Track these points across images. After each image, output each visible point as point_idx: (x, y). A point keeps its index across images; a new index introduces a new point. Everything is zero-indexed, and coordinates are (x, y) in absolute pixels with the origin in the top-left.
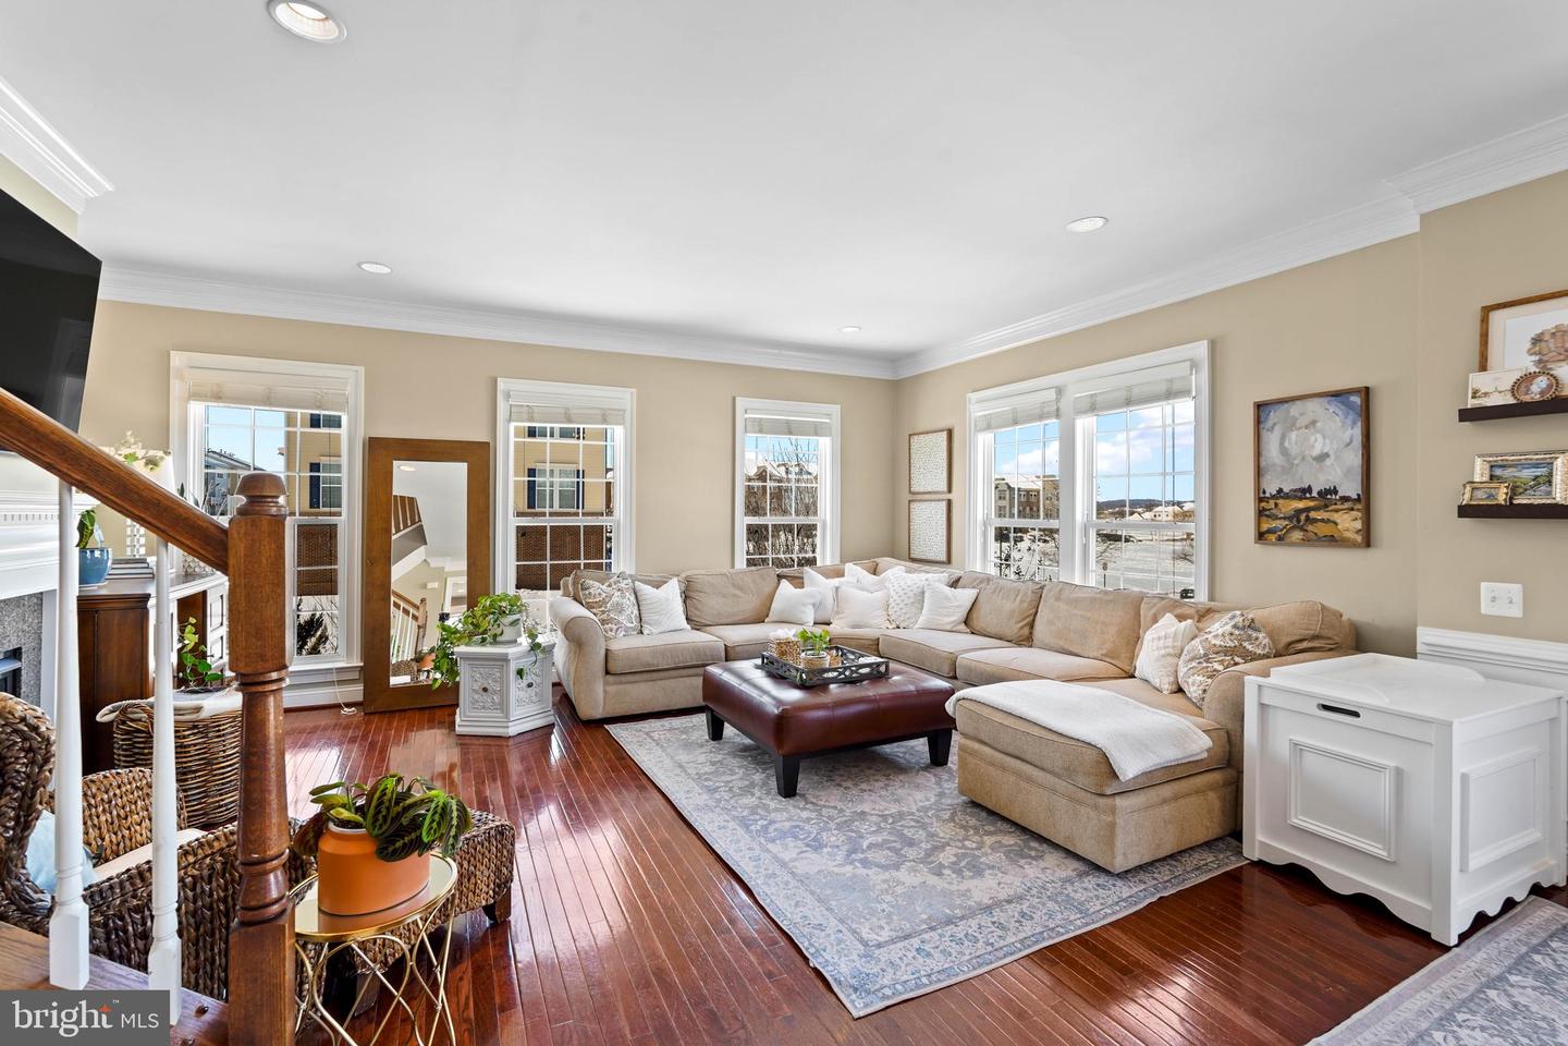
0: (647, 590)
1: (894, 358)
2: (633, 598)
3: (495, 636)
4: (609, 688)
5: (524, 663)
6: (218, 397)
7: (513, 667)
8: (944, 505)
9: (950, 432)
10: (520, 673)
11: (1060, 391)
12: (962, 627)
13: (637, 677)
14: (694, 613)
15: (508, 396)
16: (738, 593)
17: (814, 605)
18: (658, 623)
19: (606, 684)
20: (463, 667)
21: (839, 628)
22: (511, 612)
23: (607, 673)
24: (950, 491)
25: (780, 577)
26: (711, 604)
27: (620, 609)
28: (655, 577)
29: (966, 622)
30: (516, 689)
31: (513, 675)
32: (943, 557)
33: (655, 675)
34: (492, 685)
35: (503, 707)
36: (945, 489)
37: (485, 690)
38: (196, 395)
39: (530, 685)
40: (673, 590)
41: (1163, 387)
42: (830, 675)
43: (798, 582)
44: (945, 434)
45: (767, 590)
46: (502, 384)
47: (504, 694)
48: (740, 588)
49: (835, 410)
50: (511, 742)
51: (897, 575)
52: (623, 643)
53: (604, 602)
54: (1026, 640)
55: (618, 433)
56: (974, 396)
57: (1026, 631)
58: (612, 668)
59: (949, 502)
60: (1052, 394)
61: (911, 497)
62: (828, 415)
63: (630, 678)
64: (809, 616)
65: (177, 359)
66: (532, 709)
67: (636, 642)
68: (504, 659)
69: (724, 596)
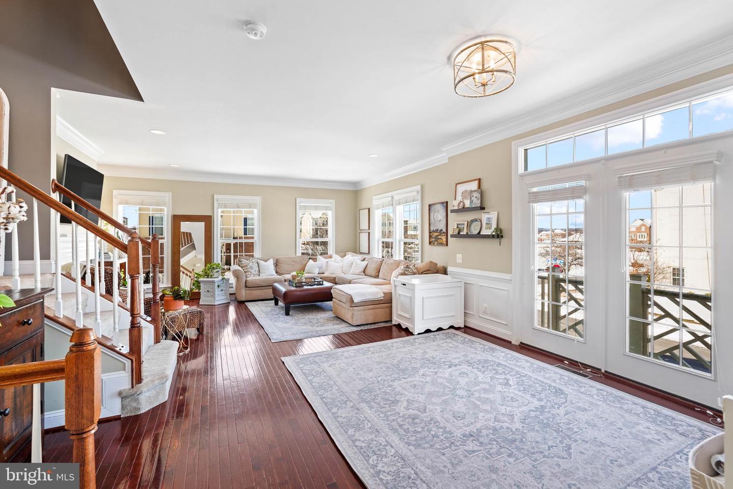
0: (261, 263)
1: (355, 184)
2: (256, 265)
3: (211, 276)
4: (247, 292)
5: (219, 283)
6: (127, 203)
7: (216, 284)
8: (368, 233)
9: (369, 209)
10: (218, 286)
11: (392, 197)
12: (363, 273)
13: (256, 288)
14: (278, 270)
15: (218, 200)
16: (294, 263)
17: (319, 267)
18: (265, 272)
19: (246, 290)
20: (202, 285)
21: (326, 275)
22: (216, 268)
23: (246, 287)
24: (369, 229)
25: (310, 258)
26: (284, 267)
27: (252, 268)
28: (266, 258)
29: (364, 272)
30: (217, 291)
31: (216, 287)
32: (368, 252)
33: (261, 288)
34: (210, 290)
35: (213, 296)
36: (368, 228)
37: (208, 291)
38: (121, 203)
39: (222, 290)
40: (271, 263)
41: (412, 199)
42: (304, 284)
43: (315, 260)
44: (367, 210)
45: (304, 263)
46: (216, 197)
47: (214, 292)
48: (294, 262)
49: (333, 201)
50: (216, 307)
51: (350, 257)
52: (251, 278)
53: (246, 266)
54: (377, 276)
55: (255, 211)
56: (375, 197)
57: (377, 274)
58: (247, 286)
59: (369, 233)
60: (390, 199)
61: (360, 231)
62: (331, 203)
63: (253, 289)
64: (317, 271)
65: (115, 192)
66: (224, 297)
67: (257, 278)
68: (214, 282)
69: (290, 265)
